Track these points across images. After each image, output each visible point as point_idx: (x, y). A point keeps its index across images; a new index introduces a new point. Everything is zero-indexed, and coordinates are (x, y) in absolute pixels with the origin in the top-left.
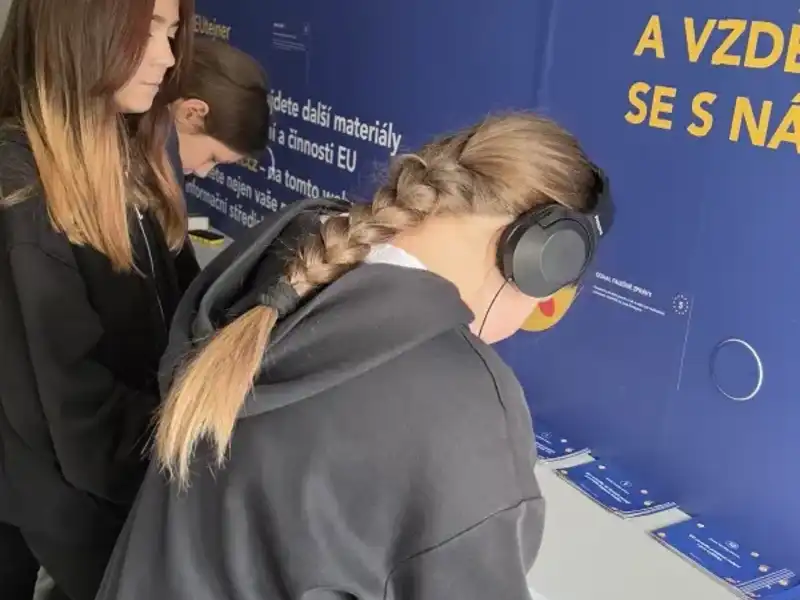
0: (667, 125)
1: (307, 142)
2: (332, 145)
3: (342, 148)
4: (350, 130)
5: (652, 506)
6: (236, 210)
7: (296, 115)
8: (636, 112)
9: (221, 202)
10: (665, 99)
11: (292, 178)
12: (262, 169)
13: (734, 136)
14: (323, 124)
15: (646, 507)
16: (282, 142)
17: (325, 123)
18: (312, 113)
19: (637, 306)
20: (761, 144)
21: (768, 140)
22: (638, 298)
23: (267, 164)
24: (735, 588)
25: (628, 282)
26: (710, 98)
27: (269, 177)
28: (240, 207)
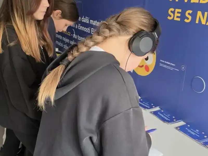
0: (179, 19)
1: (83, 27)
2: (90, 28)
3: (92, 29)
4: (94, 24)
5: (176, 121)
6: (65, 46)
7: (80, 20)
8: (170, 16)
9: (61, 44)
10: (178, 13)
11: (80, 37)
12: (72, 35)
13: (197, 22)
14: (87, 22)
15: (174, 121)
16: (77, 28)
17: (88, 22)
18: (84, 19)
19: (171, 69)
20: (205, 24)
21: (206, 23)
22: (171, 66)
23: (73, 34)
24: (198, 142)
25: (169, 62)
26: (190, 12)
27: (74, 37)
28: (66, 45)
